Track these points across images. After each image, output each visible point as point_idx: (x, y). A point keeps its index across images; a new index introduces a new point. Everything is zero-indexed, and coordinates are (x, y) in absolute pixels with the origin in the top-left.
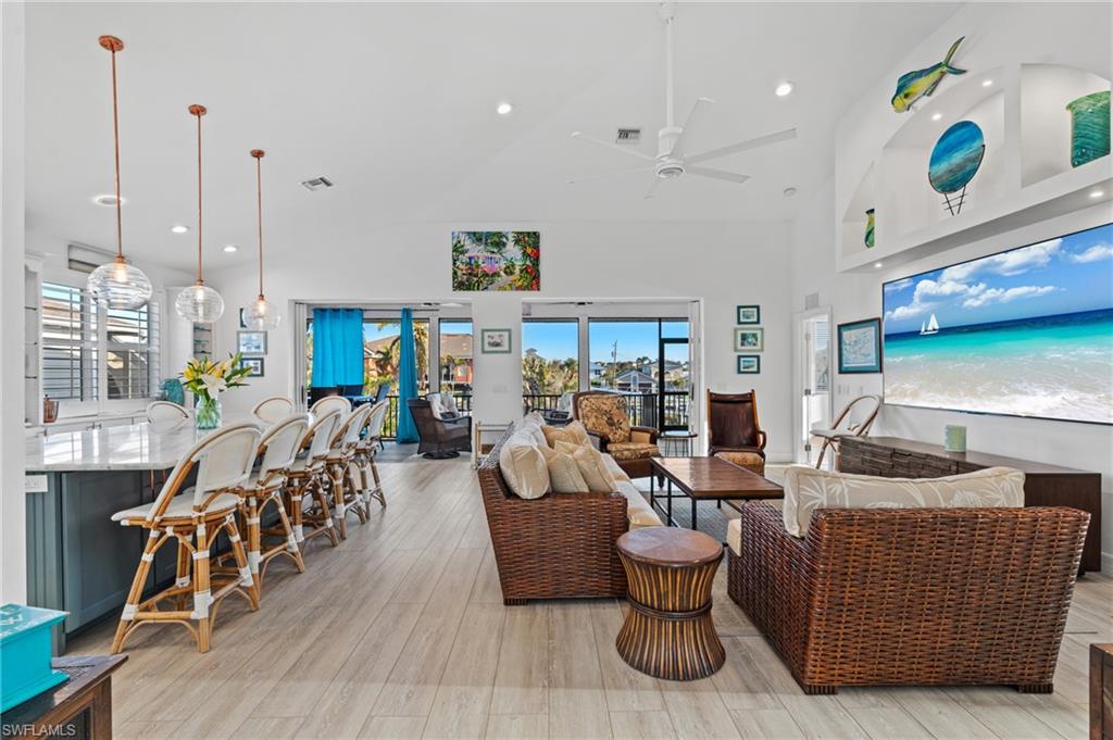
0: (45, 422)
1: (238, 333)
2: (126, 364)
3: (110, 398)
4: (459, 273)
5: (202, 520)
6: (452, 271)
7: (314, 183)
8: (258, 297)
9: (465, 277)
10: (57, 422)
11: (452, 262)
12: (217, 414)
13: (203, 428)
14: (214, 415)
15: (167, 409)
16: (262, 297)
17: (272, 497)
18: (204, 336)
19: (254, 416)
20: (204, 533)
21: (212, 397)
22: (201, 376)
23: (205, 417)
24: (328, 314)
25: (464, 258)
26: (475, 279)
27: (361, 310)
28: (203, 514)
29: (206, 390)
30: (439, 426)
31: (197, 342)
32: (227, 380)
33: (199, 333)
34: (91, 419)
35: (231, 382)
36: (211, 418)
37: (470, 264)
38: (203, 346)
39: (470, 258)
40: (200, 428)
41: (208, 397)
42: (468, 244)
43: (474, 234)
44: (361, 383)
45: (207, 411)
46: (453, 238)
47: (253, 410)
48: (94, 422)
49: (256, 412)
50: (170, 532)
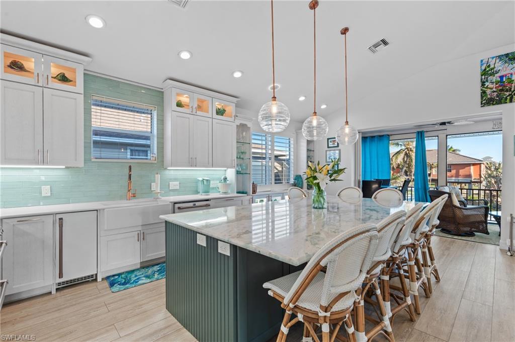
0: (253, 193)
1: (326, 151)
2: (282, 169)
3: (275, 183)
4: (488, 91)
5: (328, 320)
6: (479, 92)
7: (376, 46)
8: (345, 123)
9: (495, 94)
10: (257, 194)
11: (480, 84)
12: (324, 199)
13: (316, 208)
14: (322, 200)
15: (296, 191)
16: (347, 123)
17: (373, 282)
18: (311, 154)
19: (337, 197)
20: (328, 331)
21: (322, 188)
22: (316, 174)
23: (317, 201)
24: (368, 140)
25: (496, 78)
26: (507, 94)
27: (389, 135)
28: (328, 314)
29: (318, 183)
30: (458, 212)
31: (308, 157)
32: (330, 177)
33: (309, 152)
34: (267, 193)
35: (332, 178)
36: (320, 202)
37: (501, 81)
38: (311, 158)
39: (502, 77)
40: (314, 208)
41: (319, 188)
42: (499, 65)
43: (507, 55)
44: (388, 178)
45: (318, 197)
46: (482, 65)
47: (337, 194)
48: (269, 195)
49: (339, 195)
50: (300, 317)
